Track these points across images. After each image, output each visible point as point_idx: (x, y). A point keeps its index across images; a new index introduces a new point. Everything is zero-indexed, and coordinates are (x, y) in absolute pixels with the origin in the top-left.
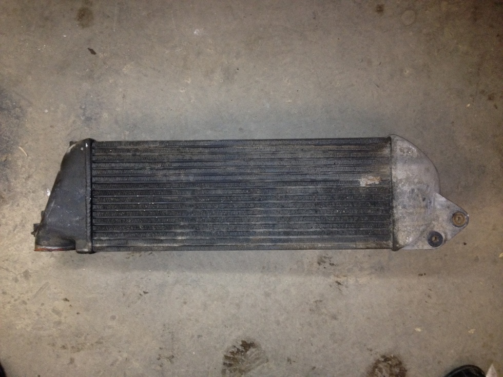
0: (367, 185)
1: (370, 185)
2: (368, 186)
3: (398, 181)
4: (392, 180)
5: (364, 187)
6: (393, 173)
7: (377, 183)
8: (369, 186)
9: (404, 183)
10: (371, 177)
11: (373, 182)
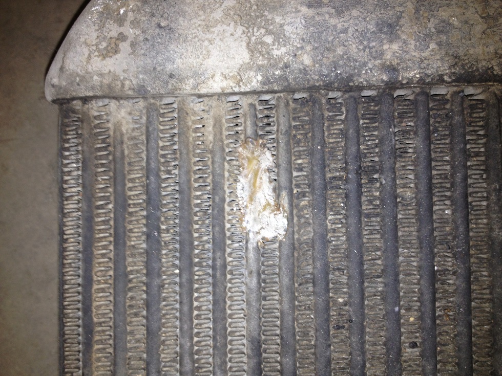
0: (278, 206)
1: (277, 191)
2: (285, 202)
3: (261, 61)
4: (254, 92)
5: (290, 219)
6: (216, 85)
7: (267, 160)
8: (284, 194)
9: (269, 32)
10: (242, 188)
11: (265, 177)
